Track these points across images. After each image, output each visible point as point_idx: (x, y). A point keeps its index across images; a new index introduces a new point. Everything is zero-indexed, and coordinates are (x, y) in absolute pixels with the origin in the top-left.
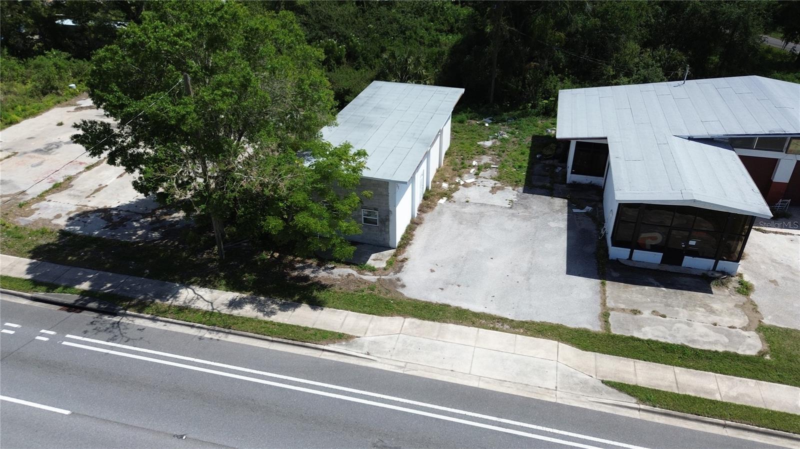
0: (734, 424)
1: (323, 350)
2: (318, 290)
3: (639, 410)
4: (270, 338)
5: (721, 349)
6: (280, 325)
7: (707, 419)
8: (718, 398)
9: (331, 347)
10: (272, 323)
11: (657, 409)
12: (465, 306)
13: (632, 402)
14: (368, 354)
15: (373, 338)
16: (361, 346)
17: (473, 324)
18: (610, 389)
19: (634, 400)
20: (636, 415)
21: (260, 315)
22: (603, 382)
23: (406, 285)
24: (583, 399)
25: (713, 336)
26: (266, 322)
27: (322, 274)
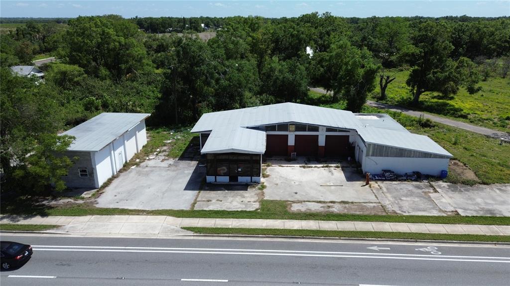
0: (233, 235)
1: (43, 233)
2: (48, 209)
3: (194, 236)
4: (14, 231)
5: (239, 210)
6: (21, 225)
7: (222, 235)
8: (230, 227)
9: (48, 231)
10: (18, 225)
11: (202, 234)
12: (126, 208)
13: (192, 233)
14: (67, 232)
15: (72, 225)
16: (65, 229)
17: (128, 214)
18: (184, 230)
19: (193, 232)
20: (192, 238)
21: (11, 223)
22: (181, 228)
23: (100, 203)
24: (170, 236)
25: (239, 205)
26: (14, 225)
27: (53, 203)
